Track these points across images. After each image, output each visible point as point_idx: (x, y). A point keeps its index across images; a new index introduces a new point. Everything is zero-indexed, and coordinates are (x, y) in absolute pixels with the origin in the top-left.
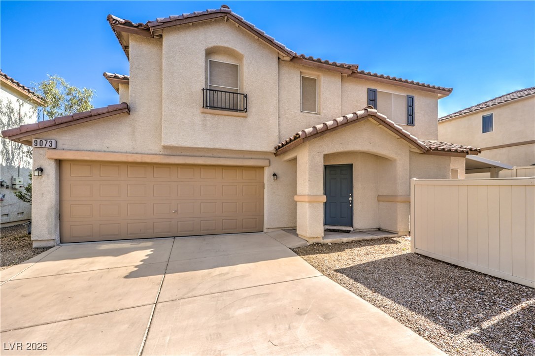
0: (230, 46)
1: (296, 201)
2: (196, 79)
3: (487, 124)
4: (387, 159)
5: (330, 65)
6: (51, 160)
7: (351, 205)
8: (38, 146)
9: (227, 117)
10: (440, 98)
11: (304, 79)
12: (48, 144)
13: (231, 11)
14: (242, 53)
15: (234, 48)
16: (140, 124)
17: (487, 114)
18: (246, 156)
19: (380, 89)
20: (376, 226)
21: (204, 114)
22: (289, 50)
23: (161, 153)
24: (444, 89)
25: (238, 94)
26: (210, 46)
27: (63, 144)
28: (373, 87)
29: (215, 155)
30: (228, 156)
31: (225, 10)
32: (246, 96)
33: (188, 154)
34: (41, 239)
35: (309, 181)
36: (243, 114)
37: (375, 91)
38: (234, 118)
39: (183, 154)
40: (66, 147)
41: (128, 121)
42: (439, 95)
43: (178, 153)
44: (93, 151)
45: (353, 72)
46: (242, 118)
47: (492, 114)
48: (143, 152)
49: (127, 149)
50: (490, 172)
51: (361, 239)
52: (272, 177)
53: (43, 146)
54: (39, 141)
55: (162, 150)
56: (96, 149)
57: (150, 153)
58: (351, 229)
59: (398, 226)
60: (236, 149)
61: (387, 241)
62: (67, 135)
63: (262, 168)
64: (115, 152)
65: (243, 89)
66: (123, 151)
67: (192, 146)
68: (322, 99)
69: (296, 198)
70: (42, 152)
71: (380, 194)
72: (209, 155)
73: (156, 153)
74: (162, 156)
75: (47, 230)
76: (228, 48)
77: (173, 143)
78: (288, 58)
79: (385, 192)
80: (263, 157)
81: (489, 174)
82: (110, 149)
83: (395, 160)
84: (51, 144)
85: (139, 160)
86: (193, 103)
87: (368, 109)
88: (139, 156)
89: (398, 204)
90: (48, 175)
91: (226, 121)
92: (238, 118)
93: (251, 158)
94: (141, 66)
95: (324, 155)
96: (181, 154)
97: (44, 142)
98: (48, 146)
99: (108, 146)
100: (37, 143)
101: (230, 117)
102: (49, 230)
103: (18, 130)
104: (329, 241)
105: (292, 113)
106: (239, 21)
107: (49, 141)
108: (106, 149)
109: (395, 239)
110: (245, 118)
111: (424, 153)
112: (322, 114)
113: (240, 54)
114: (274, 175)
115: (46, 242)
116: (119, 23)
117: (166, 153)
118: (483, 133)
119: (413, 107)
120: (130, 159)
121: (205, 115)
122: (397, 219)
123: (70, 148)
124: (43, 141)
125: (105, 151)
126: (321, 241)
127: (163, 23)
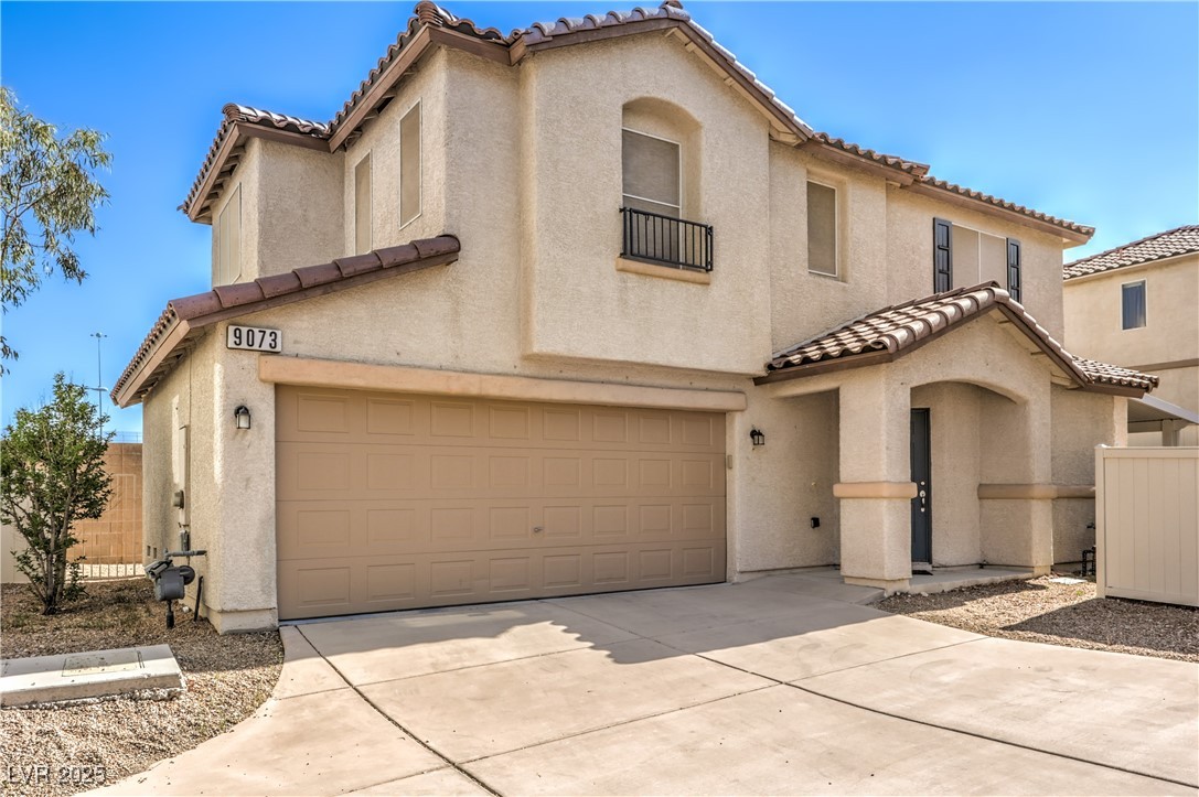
0: (675, 101)
1: (839, 499)
2: (605, 180)
3: (1133, 306)
4: (1009, 399)
5: (874, 160)
6: (267, 385)
7: (923, 510)
8: (244, 345)
9: (669, 282)
10: (1066, 246)
11: (812, 188)
12: (268, 339)
13: (689, 18)
14: (699, 120)
15: (683, 106)
16: (471, 292)
17: (1132, 280)
18: (696, 384)
19: (957, 221)
20: (976, 558)
21: (622, 273)
22: (802, 122)
23: (516, 371)
24: (1078, 230)
25: (678, 221)
26: (634, 96)
27: (296, 342)
28: (943, 216)
29: (632, 379)
30: (658, 382)
31: (678, 14)
32: (709, 231)
33: (574, 375)
34: (245, 608)
35: (887, 448)
36: (700, 276)
37: (947, 227)
38: (683, 284)
39: (564, 375)
40: (302, 349)
41: (442, 283)
42: (1065, 240)
43: (553, 373)
44: (364, 362)
45: (916, 181)
46: (699, 287)
47: (1144, 283)
48: (479, 367)
49: (443, 358)
50: (1161, 430)
51: (973, 584)
52: (750, 439)
53: (256, 347)
54: (244, 330)
55: (518, 363)
56: (371, 358)
57: (492, 370)
58: (928, 567)
59: (1034, 555)
60: (689, 366)
61: (1020, 585)
62: (305, 317)
63: (720, 415)
64: (415, 367)
65: (697, 209)
66: (434, 363)
67: (598, 357)
68: (850, 243)
69: (838, 490)
70: (245, 362)
71: (984, 482)
72: (619, 379)
73: (506, 370)
74: (525, 381)
75: (258, 582)
76: (668, 104)
77: (560, 348)
78: (790, 139)
79: (999, 476)
80: (731, 388)
81: (1158, 435)
82: (403, 359)
83: (1025, 403)
84: (274, 340)
85: (474, 391)
86: (599, 244)
87: (994, 289)
88: (474, 379)
89: (1034, 502)
90: (260, 427)
91: (667, 293)
92: (691, 286)
93: (707, 390)
94: (471, 135)
95: (912, 389)
96: (560, 375)
97: (258, 336)
98: (266, 347)
99: (399, 350)
100: (240, 338)
101: (675, 283)
102: (263, 580)
103: (214, 302)
104: (922, 587)
105: (793, 275)
106: (704, 43)
107: (268, 332)
108: (393, 358)
109: (1031, 582)
110: (705, 287)
111: (1080, 389)
112: (850, 280)
113: (693, 120)
114: (755, 434)
115: (254, 615)
116: (446, 24)
117: (527, 372)
118: (1124, 328)
119: (1017, 267)
120: (456, 386)
121: (625, 275)
122: (1031, 538)
123: (313, 354)
124: (256, 330)
125: (392, 364)
126: (907, 587)
127: (553, 36)
